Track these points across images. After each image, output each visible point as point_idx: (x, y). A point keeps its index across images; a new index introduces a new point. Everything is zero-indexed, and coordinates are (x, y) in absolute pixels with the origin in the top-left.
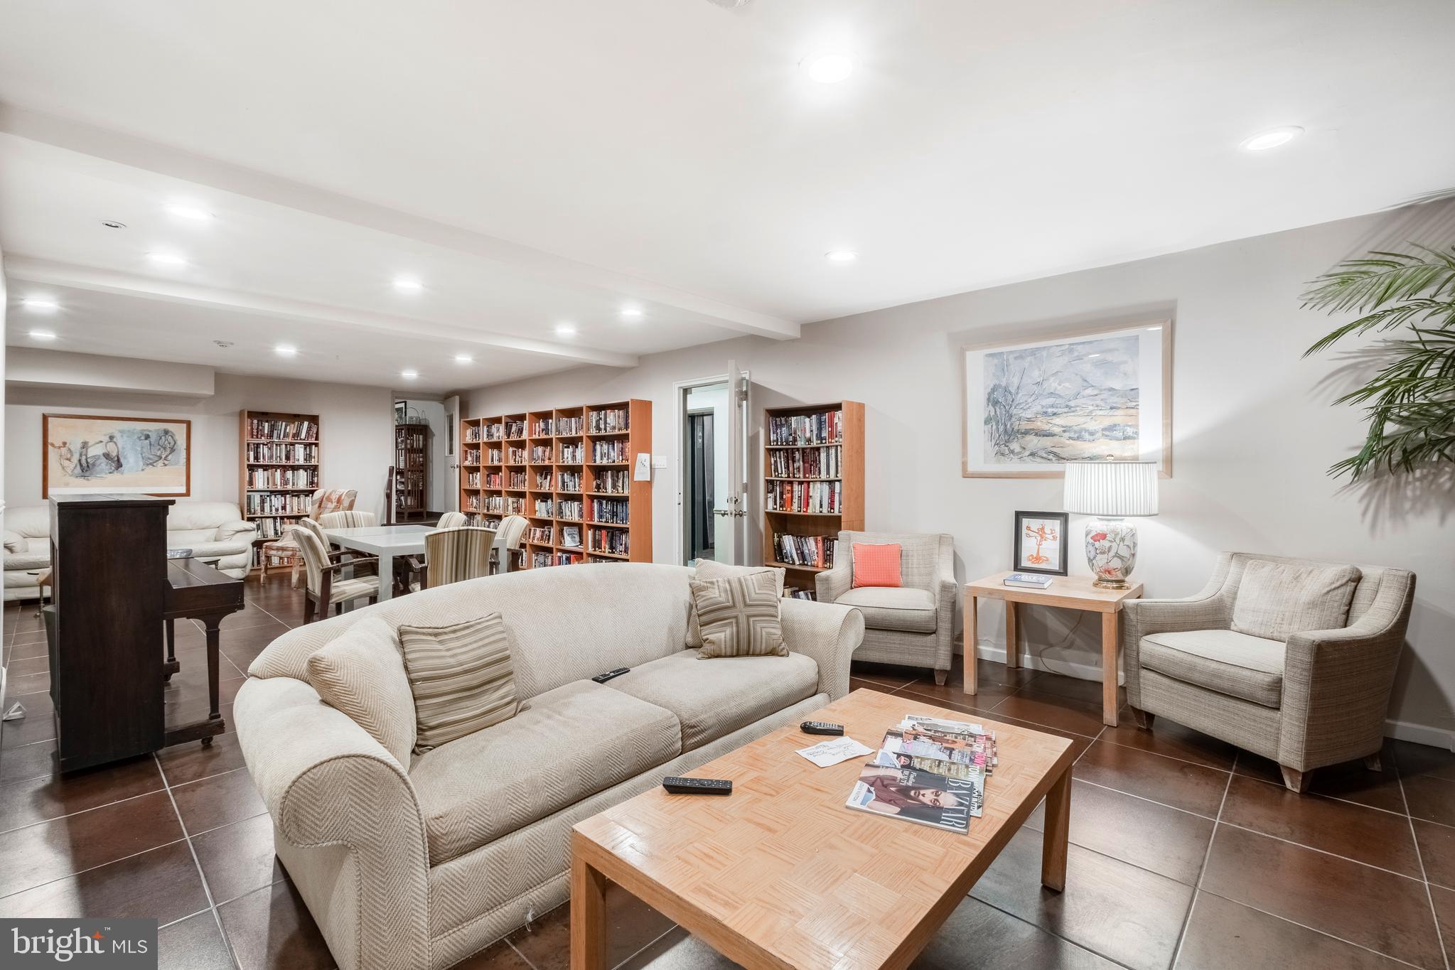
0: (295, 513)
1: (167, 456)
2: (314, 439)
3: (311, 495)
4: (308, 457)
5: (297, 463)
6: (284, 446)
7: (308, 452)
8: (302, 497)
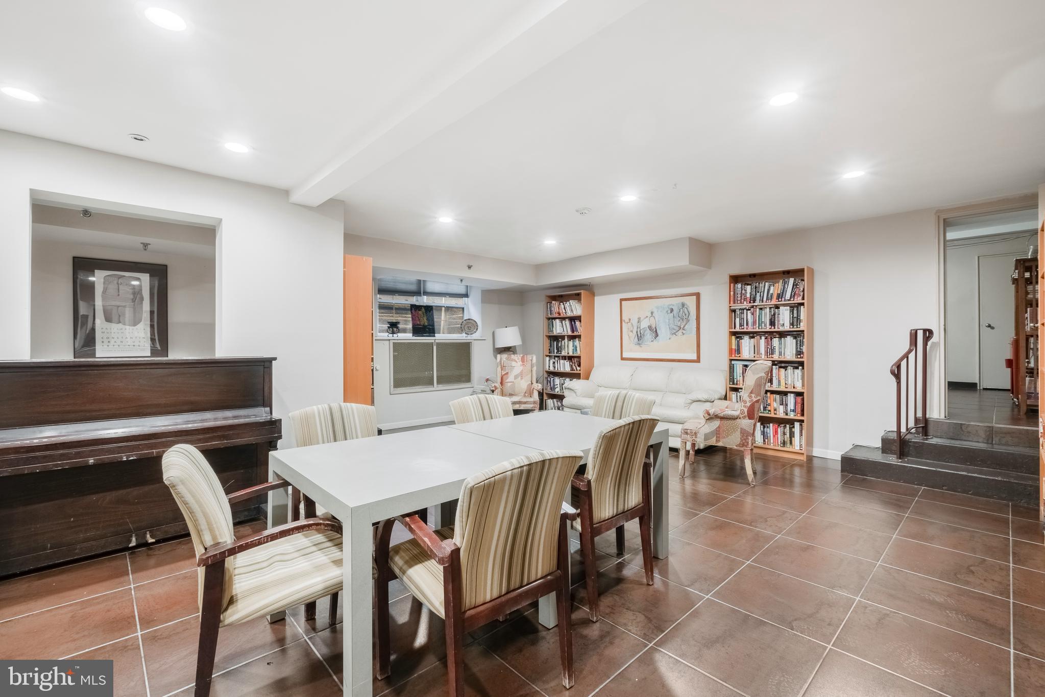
0: (782, 388)
1: (684, 326)
2: (801, 298)
3: (800, 368)
4: (795, 321)
5: (781, 329)
6: (768, 309)
7: (795, 315)
8: (790, 369)
